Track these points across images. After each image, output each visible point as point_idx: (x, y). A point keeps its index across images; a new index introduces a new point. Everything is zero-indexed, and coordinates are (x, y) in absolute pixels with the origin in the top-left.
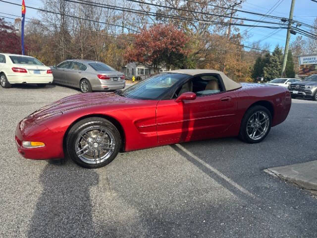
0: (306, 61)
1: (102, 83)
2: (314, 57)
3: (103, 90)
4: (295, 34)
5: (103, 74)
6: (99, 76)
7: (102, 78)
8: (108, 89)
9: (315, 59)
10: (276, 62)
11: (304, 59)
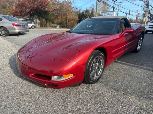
0: (105, 15)
1: (16, 29)
2: (108, 13)
3: (18, 33)
4: (99, 2)
5: (16, 23)
6: (13, 24)
7: (16, 26)
8: (20, 32)
9: (109, 13)
10: (87, 16)
11: (104, 14)
